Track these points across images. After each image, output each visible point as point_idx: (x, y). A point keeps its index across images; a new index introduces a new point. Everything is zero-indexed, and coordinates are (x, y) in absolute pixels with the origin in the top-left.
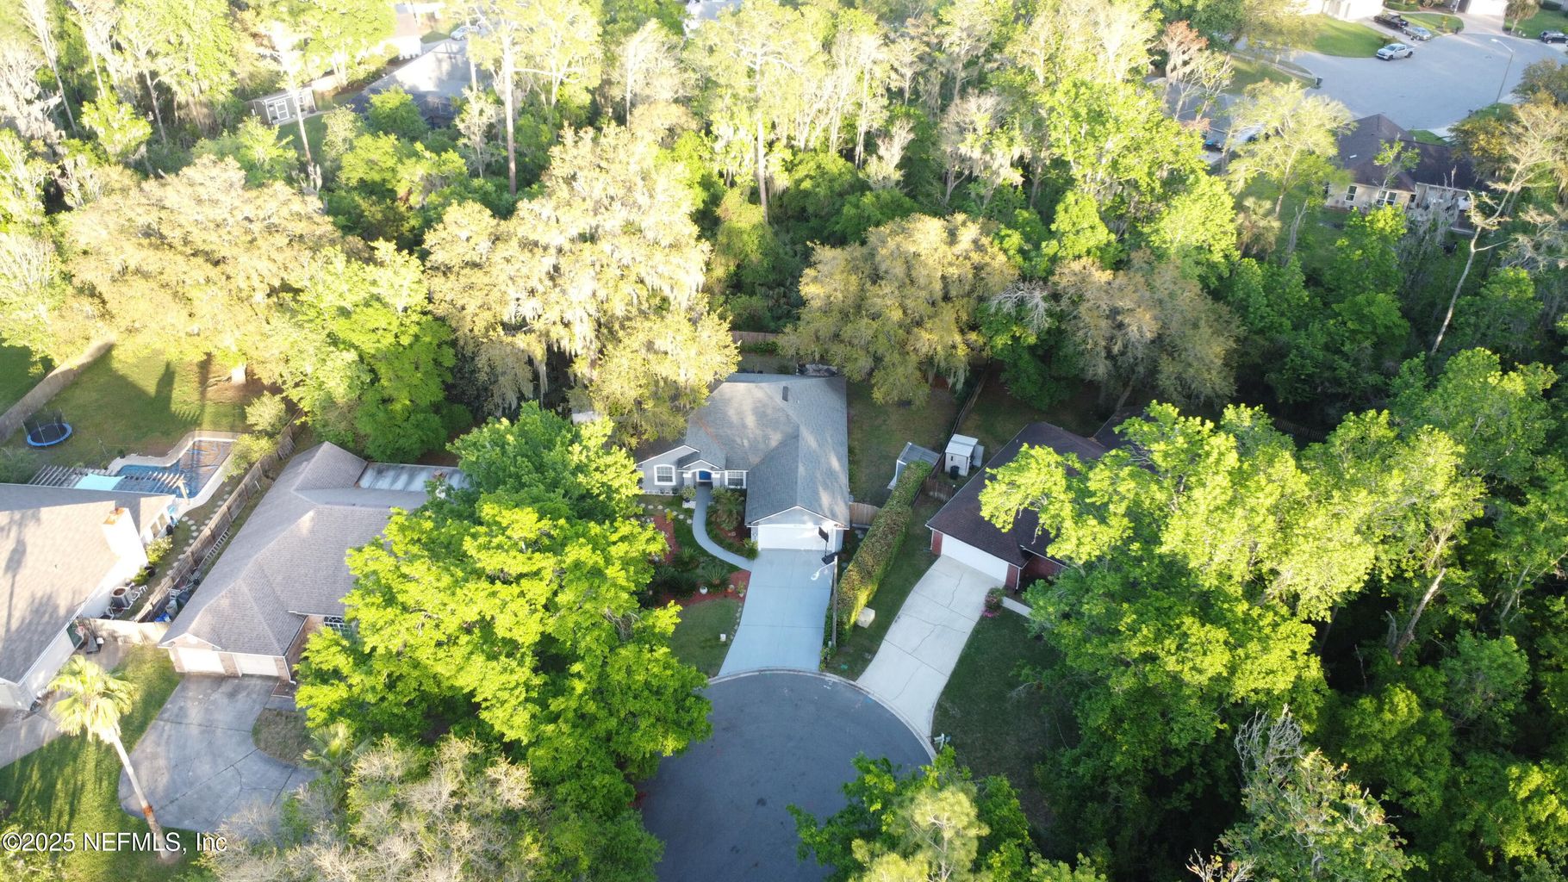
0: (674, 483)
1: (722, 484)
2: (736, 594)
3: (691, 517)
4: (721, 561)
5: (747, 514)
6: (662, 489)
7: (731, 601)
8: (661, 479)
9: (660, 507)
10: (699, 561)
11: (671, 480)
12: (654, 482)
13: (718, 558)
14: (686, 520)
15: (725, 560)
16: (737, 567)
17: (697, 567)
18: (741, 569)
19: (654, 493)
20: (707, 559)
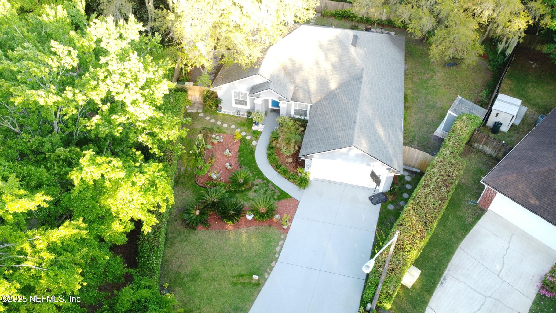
0: (248, 107)
1: (288, 113)
2: (279, 224)
3: (257, 139)
4: (274, 185)
5: (303, 146)
6: (238, 112)
7: (274, 231)
8: (237, 102)
9: (233, 127)
10: (253, 184)
11: (246, 105)
12: (231, 104)
13: (272, 183)
14: (252, 141)
15: (277, 185)
16: (287, 194)
17: (250, 189)
18: (290, 197)
19: (231, 114)
20: (262, 183)
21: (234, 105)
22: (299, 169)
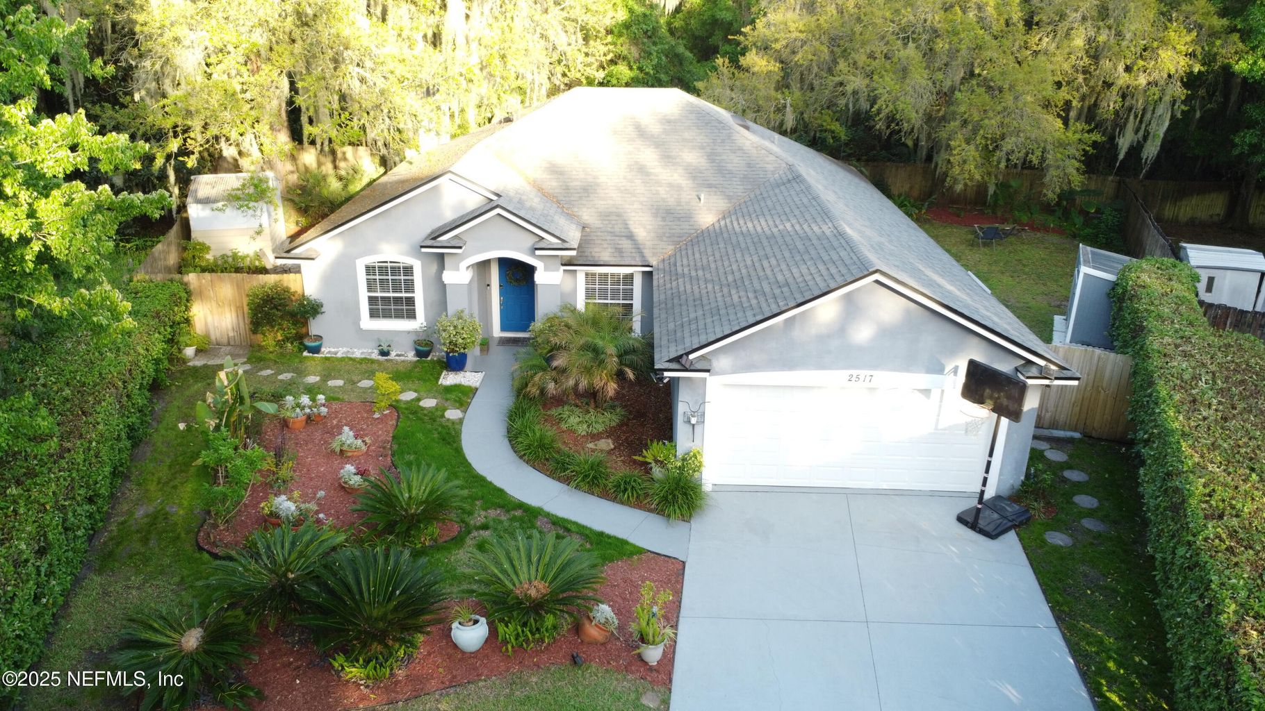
0: (419, 322)
3: (463, 404)
4: (558, 521)
6: (384, 344)
9: (366, 383)
10: (467, 524)
11: (412, 315)
12: (358, 319)
13: (548, 515)
14: (445, 410)
15: (573, 518)
16: (624, 542)
17: (458, 541)
18: (641, 551)
19: (358, 354)
20: (503, 518)
21: (367, 323)
22: (655, 451)
